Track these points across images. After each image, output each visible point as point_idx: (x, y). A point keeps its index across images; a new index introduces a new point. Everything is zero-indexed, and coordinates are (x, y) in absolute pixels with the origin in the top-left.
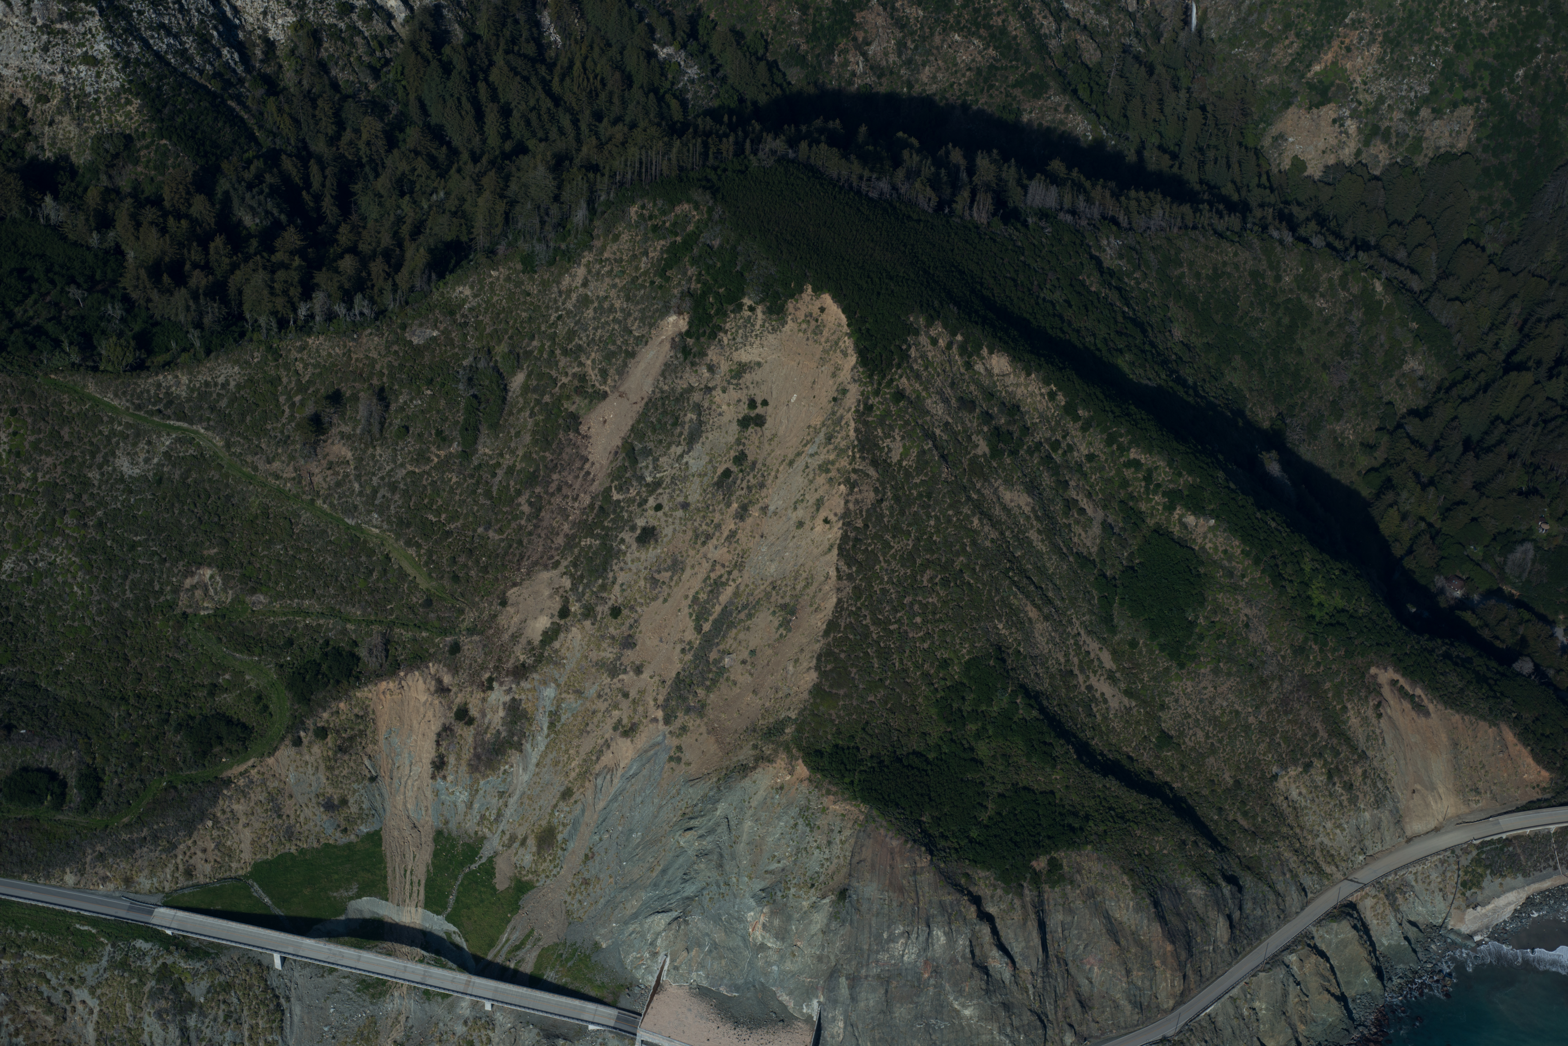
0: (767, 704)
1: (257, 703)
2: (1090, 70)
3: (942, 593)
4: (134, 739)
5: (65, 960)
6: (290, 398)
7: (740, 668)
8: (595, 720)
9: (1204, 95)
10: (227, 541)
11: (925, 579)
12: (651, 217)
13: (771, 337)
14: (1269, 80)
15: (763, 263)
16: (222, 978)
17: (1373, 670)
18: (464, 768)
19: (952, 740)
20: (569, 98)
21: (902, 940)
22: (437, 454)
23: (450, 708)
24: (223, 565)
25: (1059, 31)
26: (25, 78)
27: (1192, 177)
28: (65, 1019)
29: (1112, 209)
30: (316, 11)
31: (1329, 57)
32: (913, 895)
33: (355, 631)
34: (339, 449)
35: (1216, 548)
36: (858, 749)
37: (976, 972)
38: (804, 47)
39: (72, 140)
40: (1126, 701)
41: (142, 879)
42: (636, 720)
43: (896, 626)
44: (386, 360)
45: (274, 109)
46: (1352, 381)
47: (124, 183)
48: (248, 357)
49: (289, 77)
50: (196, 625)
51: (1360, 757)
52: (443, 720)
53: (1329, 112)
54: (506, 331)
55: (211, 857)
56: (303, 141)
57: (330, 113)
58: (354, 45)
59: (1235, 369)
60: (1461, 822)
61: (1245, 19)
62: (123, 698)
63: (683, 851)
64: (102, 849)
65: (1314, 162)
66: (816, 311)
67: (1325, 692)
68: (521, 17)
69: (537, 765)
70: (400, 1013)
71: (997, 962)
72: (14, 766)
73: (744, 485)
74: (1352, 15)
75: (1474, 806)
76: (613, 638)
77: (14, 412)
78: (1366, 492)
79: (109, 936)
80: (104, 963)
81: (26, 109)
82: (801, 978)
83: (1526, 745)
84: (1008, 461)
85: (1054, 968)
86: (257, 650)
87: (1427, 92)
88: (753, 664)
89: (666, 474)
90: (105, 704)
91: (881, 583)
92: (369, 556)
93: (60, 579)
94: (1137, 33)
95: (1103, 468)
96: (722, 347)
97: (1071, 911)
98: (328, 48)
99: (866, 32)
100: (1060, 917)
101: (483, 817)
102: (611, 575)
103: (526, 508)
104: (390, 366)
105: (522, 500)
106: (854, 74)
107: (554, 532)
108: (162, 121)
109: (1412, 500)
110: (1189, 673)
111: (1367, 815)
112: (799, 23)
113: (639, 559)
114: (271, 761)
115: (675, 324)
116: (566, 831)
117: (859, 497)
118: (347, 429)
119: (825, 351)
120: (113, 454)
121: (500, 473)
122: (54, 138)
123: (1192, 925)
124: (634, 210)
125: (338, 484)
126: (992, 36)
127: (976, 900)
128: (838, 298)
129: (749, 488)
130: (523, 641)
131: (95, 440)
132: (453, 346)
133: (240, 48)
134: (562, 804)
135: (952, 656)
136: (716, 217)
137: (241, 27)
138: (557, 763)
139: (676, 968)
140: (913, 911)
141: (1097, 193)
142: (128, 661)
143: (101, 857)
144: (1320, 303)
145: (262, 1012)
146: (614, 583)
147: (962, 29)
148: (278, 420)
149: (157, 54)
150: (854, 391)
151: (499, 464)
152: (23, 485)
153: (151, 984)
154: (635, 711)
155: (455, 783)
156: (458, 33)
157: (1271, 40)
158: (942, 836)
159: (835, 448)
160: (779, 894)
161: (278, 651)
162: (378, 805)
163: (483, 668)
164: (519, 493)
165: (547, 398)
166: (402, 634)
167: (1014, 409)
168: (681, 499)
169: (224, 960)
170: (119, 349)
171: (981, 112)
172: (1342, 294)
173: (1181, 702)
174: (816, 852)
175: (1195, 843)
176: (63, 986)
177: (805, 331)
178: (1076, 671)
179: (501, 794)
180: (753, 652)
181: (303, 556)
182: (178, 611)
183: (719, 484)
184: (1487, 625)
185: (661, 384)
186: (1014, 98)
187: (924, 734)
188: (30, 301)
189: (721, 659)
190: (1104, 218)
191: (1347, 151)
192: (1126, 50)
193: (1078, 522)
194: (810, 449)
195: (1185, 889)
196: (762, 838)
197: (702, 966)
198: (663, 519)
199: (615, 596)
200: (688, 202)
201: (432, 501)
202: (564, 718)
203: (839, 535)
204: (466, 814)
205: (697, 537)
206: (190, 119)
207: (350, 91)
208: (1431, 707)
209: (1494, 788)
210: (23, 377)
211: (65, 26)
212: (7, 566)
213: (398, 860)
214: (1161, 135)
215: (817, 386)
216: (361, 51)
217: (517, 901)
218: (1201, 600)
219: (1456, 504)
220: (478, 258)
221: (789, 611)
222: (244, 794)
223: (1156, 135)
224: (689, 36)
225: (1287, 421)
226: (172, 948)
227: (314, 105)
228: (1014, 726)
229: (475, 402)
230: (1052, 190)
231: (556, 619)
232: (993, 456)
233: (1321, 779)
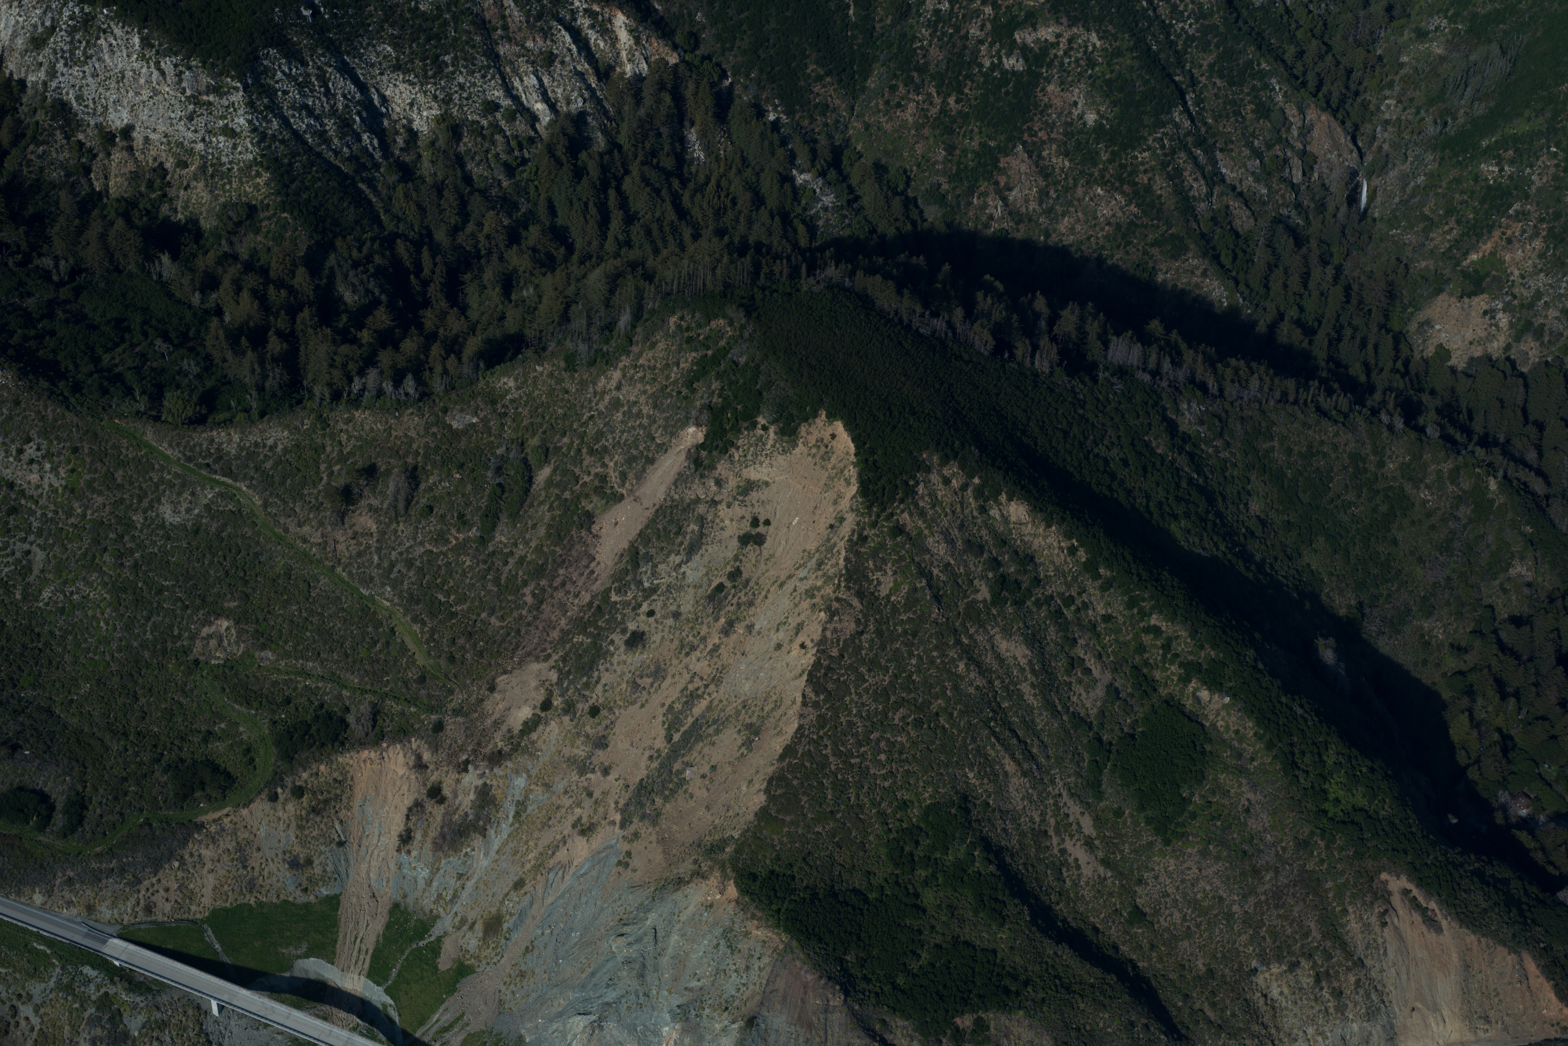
0: (717, 821)
1: (245, 755)
2: (1237, 235)
3: (913, 733)
4: (124, 774)
5: (18, 976)
6: (330, 467)
7: (698, 782)
8: (558, 815)
9: (1356, 274)
10: (247, 596)
11: (897, 717)
12: (688, 329)
13: (780, 458)
14: (1424, 264)
15: (782, 384)
16: (159, 1016)
17: (1384, 876)
18: (428, 845)
19: (897, 883)
20: (696, 212)
22: (456, 536)
23: (425, 785)
24: (239, 618)
25: (1210, 194)
26: (169, 143)
27: (1320, 353)
28: (7, 1032)
29: (1203, 373)
30: (461, 106)
31: (1488, 247)
32: (822, 1033)
33: (349, 698)
34: (365, 521)
35: (1227, 727)
36: (793, 878)
38: (945, 187)
39: (203, 205)
40: (1101, 870)
41: (103, 909)
42: (594, 821)
43: (858, 760)
44: (424, 440)
45: (401, 195)
46: (1449, 579)
47: (243, 251)
48: (298, 424)
49: (426, 168)
50: (205, 673)
51: (1355, 964)
52: (416, 795)
53: (1481, 302)
54: (541, 425)
55: (173, 896)
56: (427, 228)
57: (455, 204)
58: (493, 143)
59: (1316, 551)
61: (1407, 201)
62: (124, 734)
63: (613, 956)
64: (71, 874)
65: (1459, 352)
66: (827, 438)
67: (1326, 891)
68: (665, 131)
69: (497, 852)
72: (11, 784)
73: (735, 601)
74: (1517, 206)
75: (1481, 1034)
76: (587, 736)
77: (75, 450)
78: (1446, 695)
79: (60, 958)
80: (52, 984)
81: (165, 172)
84: (1010, 610)
86: (255, 704)
88: (712, 780)
89: (663, 581)
90: (107, 737)
91: (849, 715)
92: (376, 628)
93: (90, 613)
94: (1298, 206)
95: (1120, 631)
96: (732, 462)
98: (467, 142)
99: (1009, 177)
101: (440, 896)
102: (596, 674)
103: (529, 599)
104: (427, 446)
105: (527, 590)
106: (991, 217)
107: (551, 626)
108: (287, 195)
109: (1490, 709)
110: (1174, 851)
111: (1355, 1027)
112: (944, 163)
113: (625, 662)
114: (245, 812)
115: (694, 435)
116: (512, 921)
117: (838, 626)
118: (375, 502)
119: (830, 478)
120: (159, 501)
121: (511, 561)
122: (187, 202)
124: (673, 320)
125: (360, 554)
126: (1136, 193)
128: (849, 427)
129: (739, 605)
130: (504, 728)
131: (144, 486)
132: (490, 434)
133: (380, 134)
134: (513, 894)
135: (913, 798)
136: (746, 335)
137: (388, 115)
138: (515, 853)
141: (1188, 355)
142: (137, 699)
143: (70, 881)
144: (1425, 494)
146: (597, 682)
147: (1105, 184)
148: (315, 487)
149: (296, 134)
150: (851, 519)
151: (512, 553)
152: (72, 520)
153: (91, 1010)
154: (595, 811)
155: (418, 859)
156: (600, 141)
157: (1431, 224)
158: (865, 978)
159: (824, 575)
160: (693, 1013)
161: (274, 707)
162: (342, 870)
163: (462, 749)
164: (525, 583)
165: (567, 495)
166: (392, 706)
167: (1027, 559)
168: (673, 608)
169: (164, 998)
170: (180, 402)
171: (1115, 267)
172: (1451, 488)
173: (1161, 879)
174: (734, 975)
175: (1146, 1026)
176: (11, 1000)
177: (814, 456)
178: (1051, 832)
179: (460, 876)
180: (714, 768)
181: (315, 620)
182: (191, 658)
183: (711, 598)
184: (1543, 849)
185: (673, 493)
186: (1151, 257)
187: (869, 873)
188: (119, 350)
189: (684, 770)
190: (1192, 380)
191: (1495, 345)
192: (1278, 220)
193: (1080, 682)
194: (802, 573)
196: (687, 954)
198: (654, 625)
199: (597, 695)
200: (724, 317)
201: (445, 582)
202: (530, 809)
203: (812, 661)
204: (424, 891)
205: (682, 646)
206: (316, 196)
207: (482, 185)
208: (1444, 924)
210: (89, 418)
211: (211, 98)
212: (46, 594)
213: (351, 926)
214: (1301, 309)
215: (818, 512)
216: (500, 148)
217: (455, 984)
218: (1201, 778)
219: (1537, 719)
220: (529, 353)
221: (753, 731)
222: (214, 841)
223: (1295, 308)
224: (830, 165)
225: (1367, 611)
226: (116, 979)
227: (440, 195)
228: (966, 878)
229: (498, 491)
230: (1137, 349)
231: (538, 711)
232: (994, 603)
233: (1307, 981)
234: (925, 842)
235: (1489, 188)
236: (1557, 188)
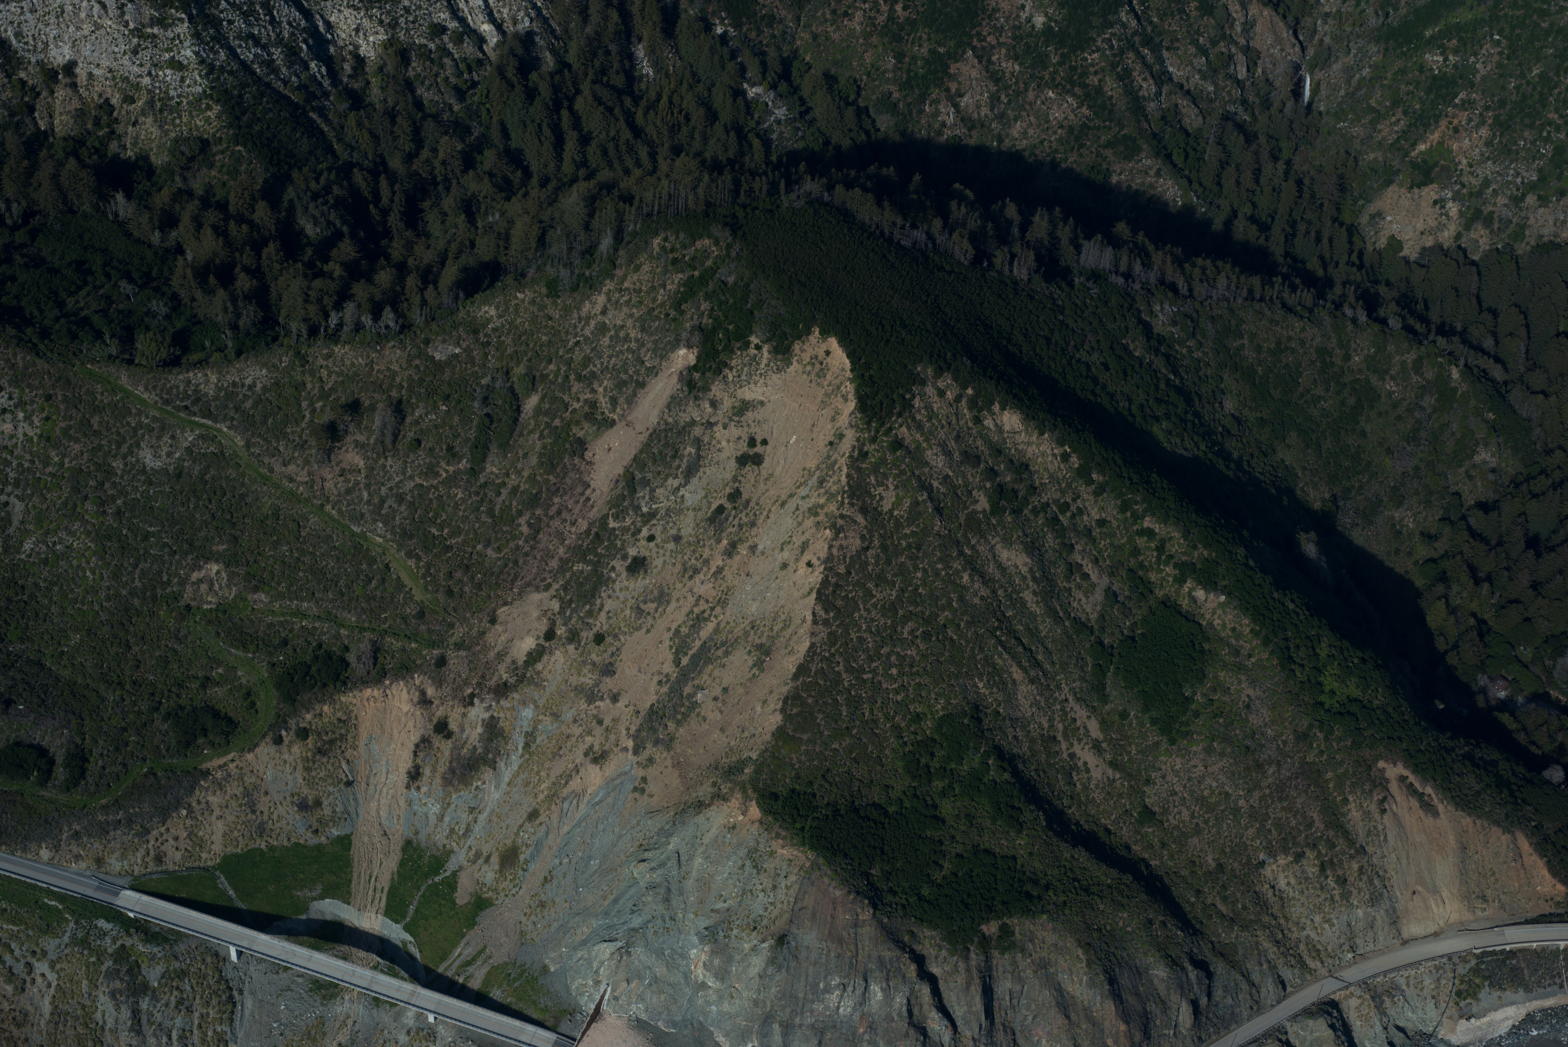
0: (733, 743)
1: (245, 699)
2: (1188, 134)
3: (922, 646)
4: (124, 724)
5: (30, 933)
6: (312, 404)
7: (711, 704)
8: (569, 744)
9: (1305, 168)
10: (236, 539)
11: (906, 631)
12: (672, 250)
13: (775, 377)
14: (1372, 156)
15: (773, 303)
16: (178, 965)
17: (1381, 764)
18: (438, 780)
19: (915, 795)
20: (650, 130)
21: (837, 992)
22: (446, 469)
23: (431, 720)
24: (230, 561)
25: (1159, 94)
26: (114, 78)
27: (1277, 249)
28: (23, 990)
29: (1172, 274)
30: (408, 30)
31: (1436, 136)
32: (852, 947)
33: (348, 636)
34: (352, 457)
35: (1224, 625)
36: (814, 795)
37: (912, 1032)
38: (896, 95)
39: (153, 141)
40: (1110, 772)
41: (113, 861)
42: (606, 748)
43: (870, 676)
44: (407, 373)
45: (354, 123)
46: (1417, 468)
47: (198, 186)
48: (276, 361)
49: (375, 94)
50: (198, 618)
51: (1357, 851)
52: (422, 731)
53: (1430, 192)
54: (526, 353)
55: (182, 845)
56: (381, 156)
57: (409, 130)
58: (442, 66)
59: (1289, 447)
60: (1463, 929)
61: (1353, 94)
62: (120, 684)
63: (635, 882)
64: (78, 828)
65: (1411, 243)
66: (821, 354)
67: (1327, 781)
68: (613, 48)
69: (509, 784)
70: (348, 1017)
71: (936, 1024)
72: (8, 740)
73: (736, 522)
74: (1462, 95)
75: (1479, 913)
76: (594, 664)
77: (48, 398)
78: (1419, 583)
79: (73, 913)
80: (66, 939)
81: (112, 108)
82: (738, 1020)
83: (1542, 855)
84: (1009, 519)
85: (1000, 1036)
86: (252, 648)
87: (1535, 178)
88: (724, 702)
89: (662, 505)
90: (102, 687)
91: (859, 631)
92: (370, 565)
93: (75, 563)
94: (1244, 102)
95: (1114, 535)
96: (726, 383)
97: (1020, 980)
98: (416, 67)
99: (959, 83)
100: (1009, 985)
101: (452, 831)
102: (598, 601)
103: (525, 529)
104: (410, 379)
105: (522, 520)
106: (944, 124)
107: (549, 555)
108: (240, 127)
109: (1464, 595)
110: (1180, 750)
111: (1360, 913)
112: (894, 71)
113: (627, 588)
114: (250, 756)
115: (685, 357)
116: (528, 852)
117: (844, 543)
118: (361, 438)
119: (827, 395)
120: (138, 446)
121: (504, 492)
122: (136, 138)
123: (1152, 1007)
124: (656, 242)
125: (348, 491)
126: (1087, 95)
127: (919, 960)
128: (844, 343)
129: (740, 526)
130: (508, 660)
131: (122, 431)
132: (474, 364)
133: (329, 62)
134: (528, 825)
135: (926, 710)
136: (733, 254)
137: (333, 42)
138: (527, 784)
139: (616, 999)
140: (851, 963)
141: (1157, 257)
142: (129, 647)
143: (77, 835)
144: (1390, 386)
145: (214, 1002)
146: (600, 610)
147: (1056, 87)
148: (297, 424)
149: (243, 64)
150: (850, 436)
151: (504, 484)
152: (50, 469)
153: (109, 963)
154: (607, 738)
155: (428, 794)
156: (549, 61)
157: (1378, 116)
158: (891, 891)
159: (826, 492)
160: (721, 934)
161: (271, 649)
162: (352, 810)
163: (466, 683)
164: (520, 513)
165: (557, 422)
166: (393, 643)
167: (1022, 468)
168: (674, 532)
169: (181, 948)
170: (154, 344)
171: (1070, 170)
172: (1415, 378)
173: (1169, 778)
174: (761, 895)
175: (1164, 923)
176: (25, 957)
177: (809, 373)
178: (1060, 737)
179: (472, 810)
180: (725, 690)
181: (307, 559)
182: (182, 603)
183: (712, 520)
184: (1525, 729)
185: (666, 416)
186: (1105, 159)
187: (887, 786)
188: (83, 293)
189: (695, 694)
190: (1162, 282)
191: (1446, 234)
192: (1227, 117)
193: (1079, 587)
194: (803, 492)
195: (1147, 969)
196: (711, 876)
197: (641, 998)
198: (655, 550)
199: (601, 623)
200: (709, 237)
201: (437, 515)
202: (539, 739)
203: (820, 579)
204: (436, 826)
205: (685, 570)
206: (269, 127)
207: (434, 110)
208: (1441, 808)
209: (1503, 897)
210: (61, 365)
211: (156, 30)
212: (28, 546)
213: (365, 865)
214: (1254, 206)
215: (816, 429)
216: (449, 72)
217: (474, 917)
218: (1201, 677)
219: (1511, 602)
220: (509, 280)
221: (764, 652)
222: (221, 787)
223: (1249, 204)
224: (780, 77)
225: (1341, 503)
226: (132, 930)
227: (393, 122)
228: (982, 787)
229: (487, 421)
230: (1109, 252)
231: (542, 641)
232: (993, 513)
233: (1312, 870)
234: (940, 753)
235: (1435, 77)
236: (1501, 76)
